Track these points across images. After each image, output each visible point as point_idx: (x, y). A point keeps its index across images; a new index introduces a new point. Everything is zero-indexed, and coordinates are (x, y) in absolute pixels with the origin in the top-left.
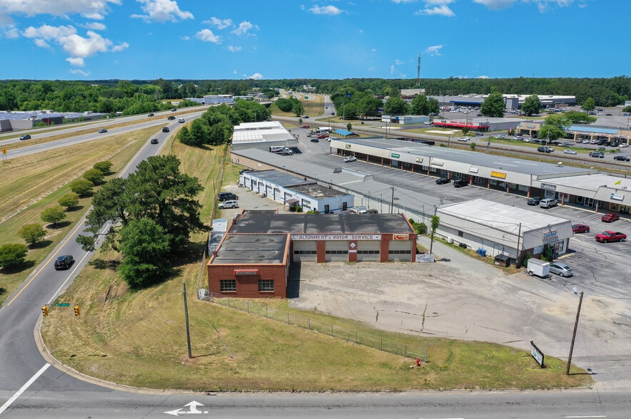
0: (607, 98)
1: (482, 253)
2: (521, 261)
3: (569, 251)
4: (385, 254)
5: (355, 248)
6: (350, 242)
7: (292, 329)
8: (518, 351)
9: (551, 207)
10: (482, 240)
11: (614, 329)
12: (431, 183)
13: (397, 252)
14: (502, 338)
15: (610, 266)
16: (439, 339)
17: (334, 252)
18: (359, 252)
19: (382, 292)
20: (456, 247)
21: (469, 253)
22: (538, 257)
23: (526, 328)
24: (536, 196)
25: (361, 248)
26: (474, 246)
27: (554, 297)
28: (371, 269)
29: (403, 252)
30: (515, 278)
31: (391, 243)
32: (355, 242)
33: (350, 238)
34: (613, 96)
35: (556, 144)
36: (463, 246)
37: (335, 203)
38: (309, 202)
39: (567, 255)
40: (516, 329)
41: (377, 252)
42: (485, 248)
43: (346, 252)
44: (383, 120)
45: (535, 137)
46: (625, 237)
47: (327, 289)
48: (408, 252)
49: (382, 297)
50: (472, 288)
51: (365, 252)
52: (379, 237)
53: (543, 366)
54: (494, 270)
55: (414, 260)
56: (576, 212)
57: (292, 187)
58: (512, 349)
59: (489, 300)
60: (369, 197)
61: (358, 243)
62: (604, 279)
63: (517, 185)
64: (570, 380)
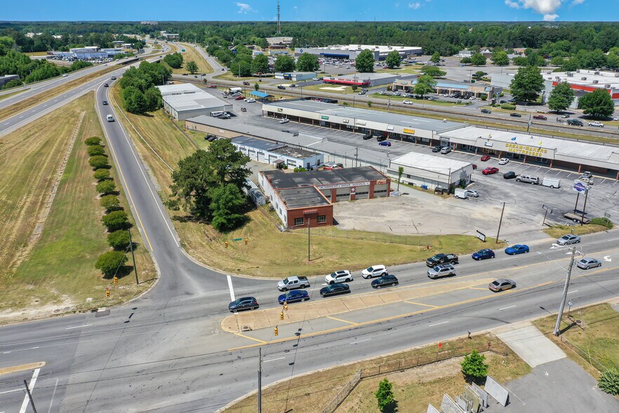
0: (446, 49)
1: (425, 188)
2: (451, 190)
3: (471, 182)
4: (372, 194)
5: (354, 191)
6: (352, 188)
7: (351, 240)
8: (470, 236)
9: (448, 152)
10: (424, 179)
11: (509, 221)
12: (359, 138)
13: (378, 192)
14: (460, 231)
15: (495, 188)
16: (430, 236)
17: (341, 195)
18: (357, 194)
19: (384, 216)
20: (406, 185)
21: (416, 188)
22: (458, 187)
23: (468, 226)
24: (437, 146)
25: (358, 191)
26: (419, 183)
27: (474, 208)
28: (366, 203)
29: (382, 191)
30: (450, 200)
31: (375, 186)
32: (354, 187)
33: (351, 185)
34: (450, 47)
35: (427, 98)
36: (411, 184)
37: (313, 161)
38: (295, 162)
39: (471, 184)
40: (464, 227)
41: (367, 193)
42: (426, 184)
43: (349, 195)
44: (276, 77)
45: (409, 92)
46: (498, 170)
47: (351, 218)
48: (385, 191)
49: (386, 219)
50: (431, 208)
51: (360, 193)
52: (369, 183)
53: (485, 241)
54: (436, 197)
55: (388, 196)
56: (464, 156)
57: (273, 150)
58: (467, 236)
59: (442, 214)
60: (334, 155)
61: (357, 188)
62: (495, 196)
63: (421, 138)
64: (499, 246)
